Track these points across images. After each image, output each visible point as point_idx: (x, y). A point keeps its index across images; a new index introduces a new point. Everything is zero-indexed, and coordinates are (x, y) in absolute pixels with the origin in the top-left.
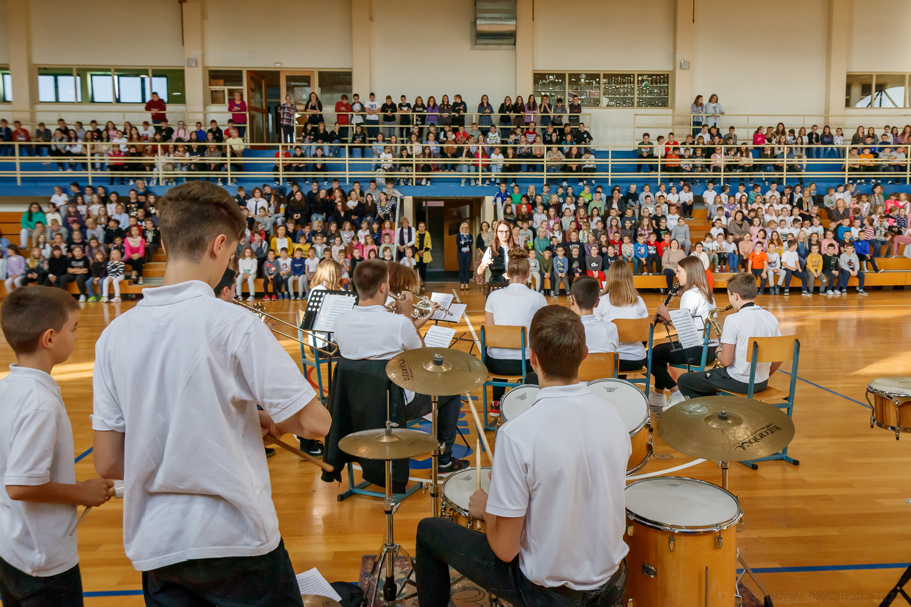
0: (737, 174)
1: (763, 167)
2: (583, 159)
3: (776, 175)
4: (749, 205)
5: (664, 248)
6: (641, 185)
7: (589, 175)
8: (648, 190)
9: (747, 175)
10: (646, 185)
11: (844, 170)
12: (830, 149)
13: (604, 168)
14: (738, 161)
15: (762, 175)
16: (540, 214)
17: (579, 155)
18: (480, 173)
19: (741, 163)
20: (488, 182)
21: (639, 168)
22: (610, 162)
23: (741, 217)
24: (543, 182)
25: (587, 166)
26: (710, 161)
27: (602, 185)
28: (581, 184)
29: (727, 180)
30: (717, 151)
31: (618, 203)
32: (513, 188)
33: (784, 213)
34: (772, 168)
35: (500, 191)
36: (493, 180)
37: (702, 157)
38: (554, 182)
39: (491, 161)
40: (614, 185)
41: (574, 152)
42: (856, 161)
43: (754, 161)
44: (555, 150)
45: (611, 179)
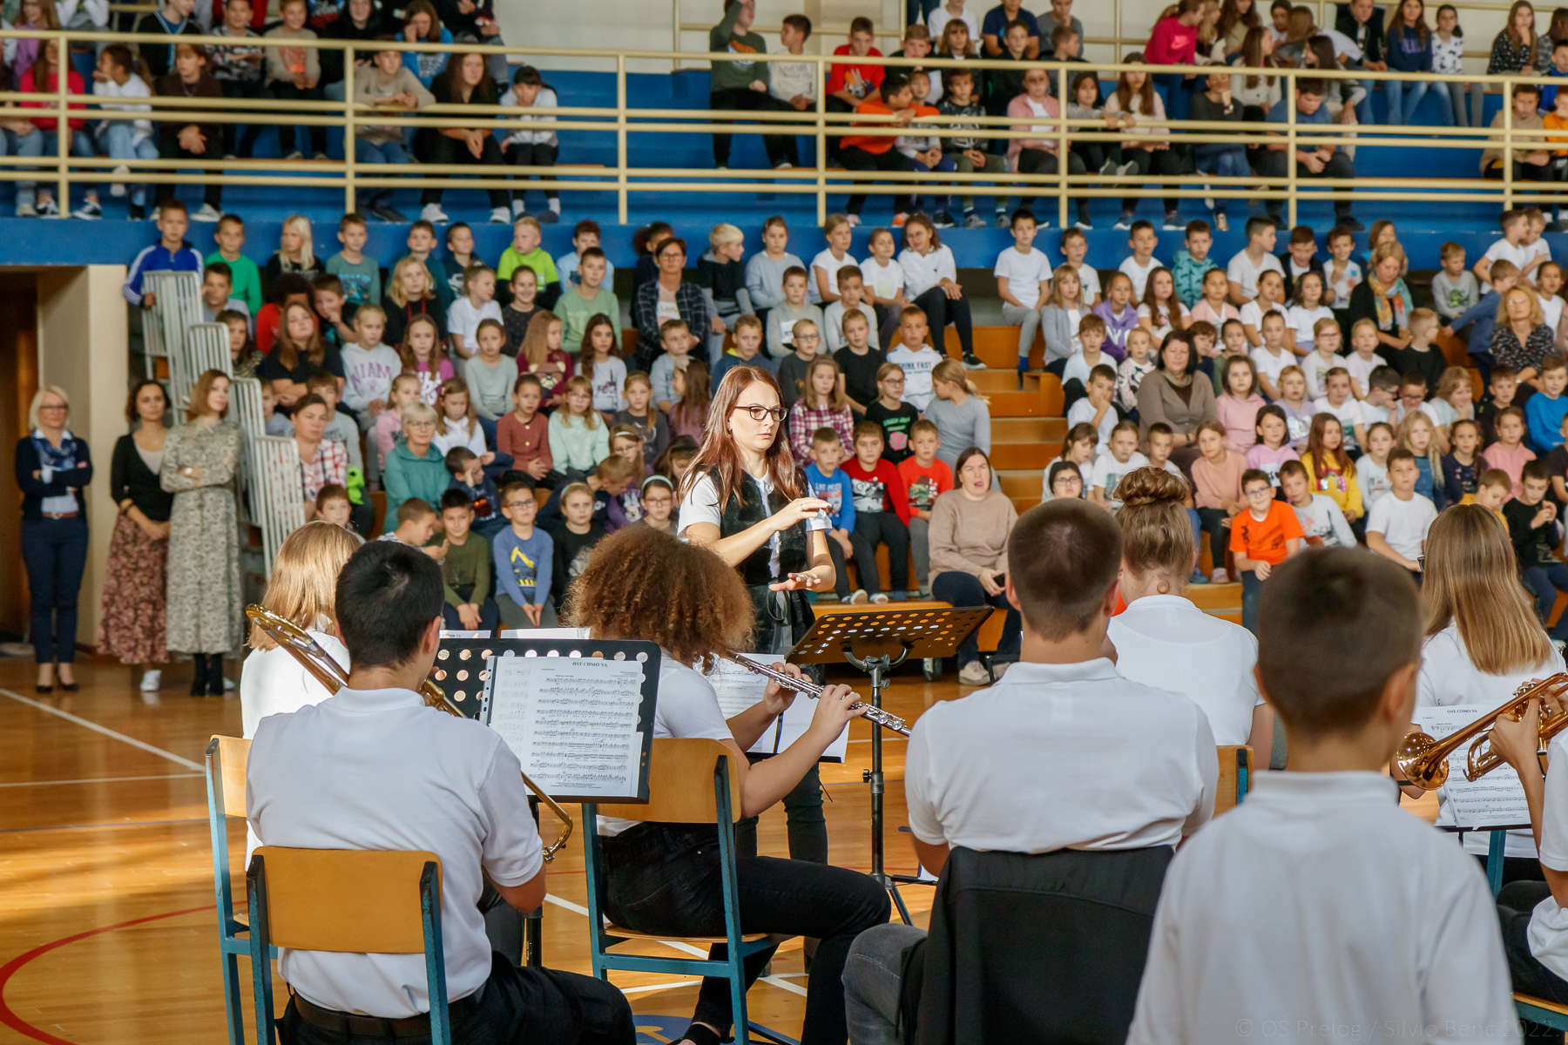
0: (1116, 181)
1: (1203, 157)
2: (508, 103)
3: (1260, 188)
4: (1185, 312)
5: (916, 487)
6: (756, 220)
7: (532, 177)
8: (783, 242)
9: (1154, 187)
10: (771, 222)
11: (1497, 174)
12: (1423, 88)
13: (598, 151)
14: (1117, 130)
15: (1201, 187)
16: (369, 347)
17: (489, 91)
18: (63, 160)
19: (1129, 138)
20: (92, 202)
21: (721, 151)
22: (622, 120)
23: (1185, 357)
24: (342, 204)
25: (525, 137)
26: (1006, 128)
27: (599, 219)
28: (501, 214)
29: (1080, 207)
30: (1033, 88)
31: (678, 296)
32: (216, 228)
33: (1324, 342)
34: (1242, 159)
35: (158, 242)
36: (118, 191)
37: (974, 109)
38: (381, 203)
39: (96, 107)
40: (646, 221)
41: (472, 73)
42: (1534, 139)
43: (1173, 131)
44: (390, 63)
45: (630, 194)
